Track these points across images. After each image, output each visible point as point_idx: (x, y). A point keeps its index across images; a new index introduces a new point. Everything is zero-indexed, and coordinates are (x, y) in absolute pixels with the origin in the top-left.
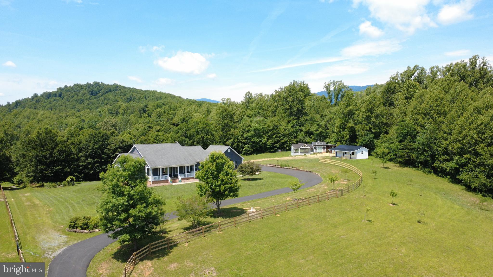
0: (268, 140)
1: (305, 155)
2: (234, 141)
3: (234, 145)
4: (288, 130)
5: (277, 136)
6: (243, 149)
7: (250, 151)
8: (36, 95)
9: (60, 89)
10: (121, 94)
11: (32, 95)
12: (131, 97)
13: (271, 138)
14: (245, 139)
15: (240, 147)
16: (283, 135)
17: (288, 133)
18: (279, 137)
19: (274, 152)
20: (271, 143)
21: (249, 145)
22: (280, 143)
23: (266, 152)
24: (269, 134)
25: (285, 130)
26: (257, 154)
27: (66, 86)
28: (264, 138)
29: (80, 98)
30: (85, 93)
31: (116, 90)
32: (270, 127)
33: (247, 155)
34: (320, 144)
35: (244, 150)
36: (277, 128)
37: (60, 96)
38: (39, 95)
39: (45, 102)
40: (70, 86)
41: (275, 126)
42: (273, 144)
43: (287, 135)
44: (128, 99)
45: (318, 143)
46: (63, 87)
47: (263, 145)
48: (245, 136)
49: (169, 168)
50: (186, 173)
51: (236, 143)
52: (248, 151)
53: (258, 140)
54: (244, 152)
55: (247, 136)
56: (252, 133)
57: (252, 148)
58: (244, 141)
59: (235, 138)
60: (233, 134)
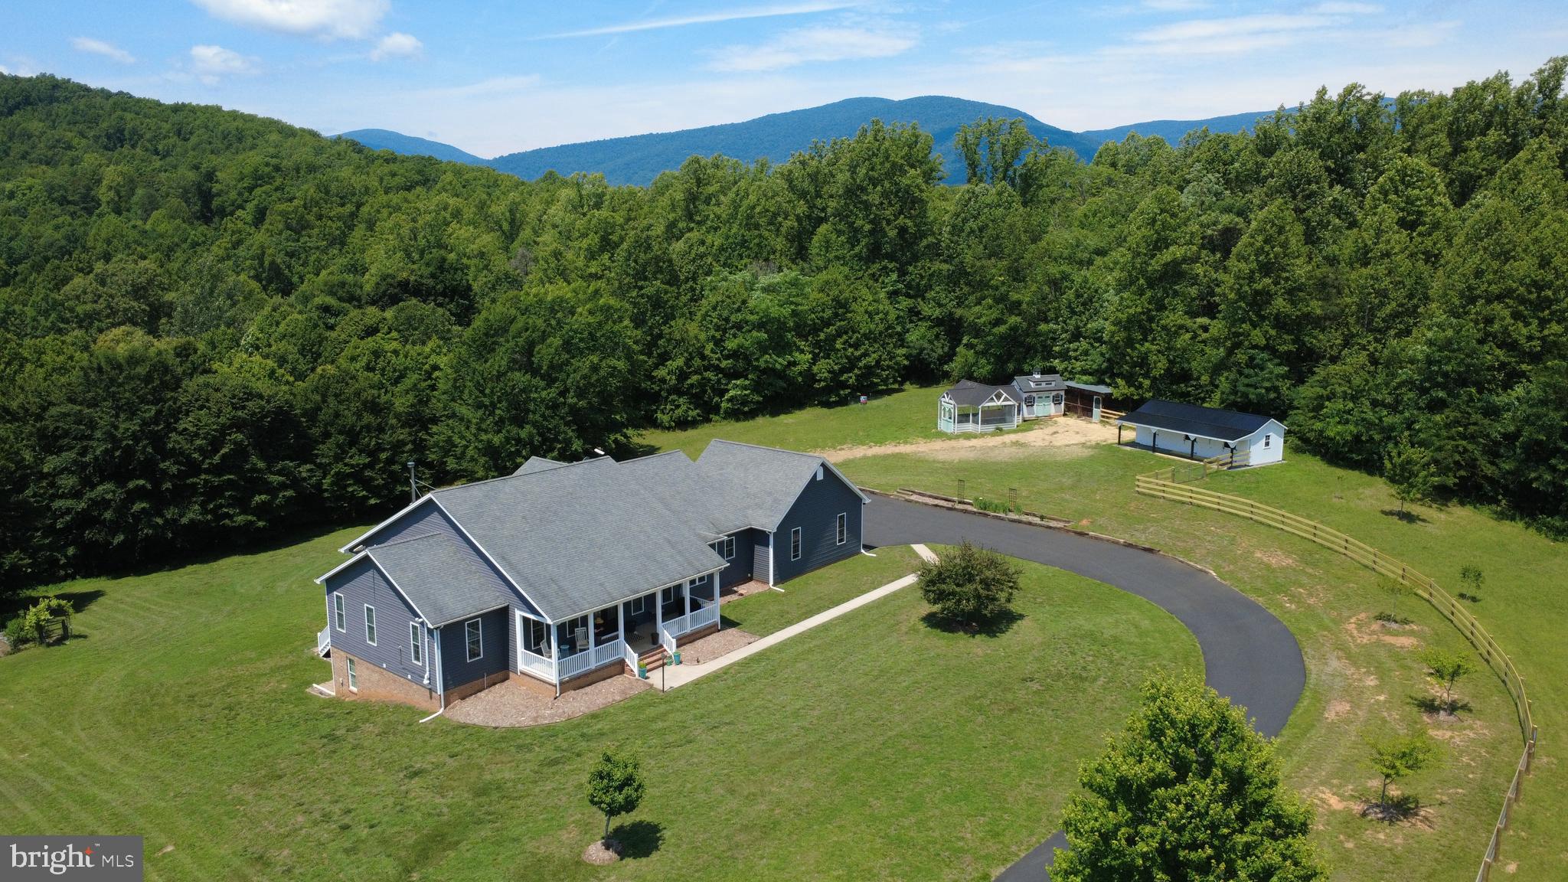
0: (815, 359)
1: (1000, 430)
2: (688, 364)
3: (690, 382)
4: (881, 315)
5: (847, 341)
6: (722, 397)
7: (751, 402)
10: (78, 117)
12: (121, 131)
13: (829, 350)
14: (727, 357)
15: (713, 388)
17: (880, 328)
19: (843, 402)
20: (829, 372)
21: (746, 382)
22: (860, 369)
23: (810, 406)
24: (822, 336)
25: (872, 317)
26: (774, 413)
28: (802, 352)
31: (55, 99)
32: (822, 310)
33: (738, 420)
35: (730, 400)
36: (847, 311)
41: (840, 305)
42: (835, 374)
43: (880, 335)
45: (1038, 383)
47: (800, 379)
48: (732, 345)
49: (624, 605)
50: (688, 615)
51: (698, 371)
52: (744, 404)
53: (781, 361)
54: (727, 405)
55: (740, 348)
56: (756, 337)
57: (758, 392)
58: (726, 363)
59: (690, 354)
60: (684, 339)
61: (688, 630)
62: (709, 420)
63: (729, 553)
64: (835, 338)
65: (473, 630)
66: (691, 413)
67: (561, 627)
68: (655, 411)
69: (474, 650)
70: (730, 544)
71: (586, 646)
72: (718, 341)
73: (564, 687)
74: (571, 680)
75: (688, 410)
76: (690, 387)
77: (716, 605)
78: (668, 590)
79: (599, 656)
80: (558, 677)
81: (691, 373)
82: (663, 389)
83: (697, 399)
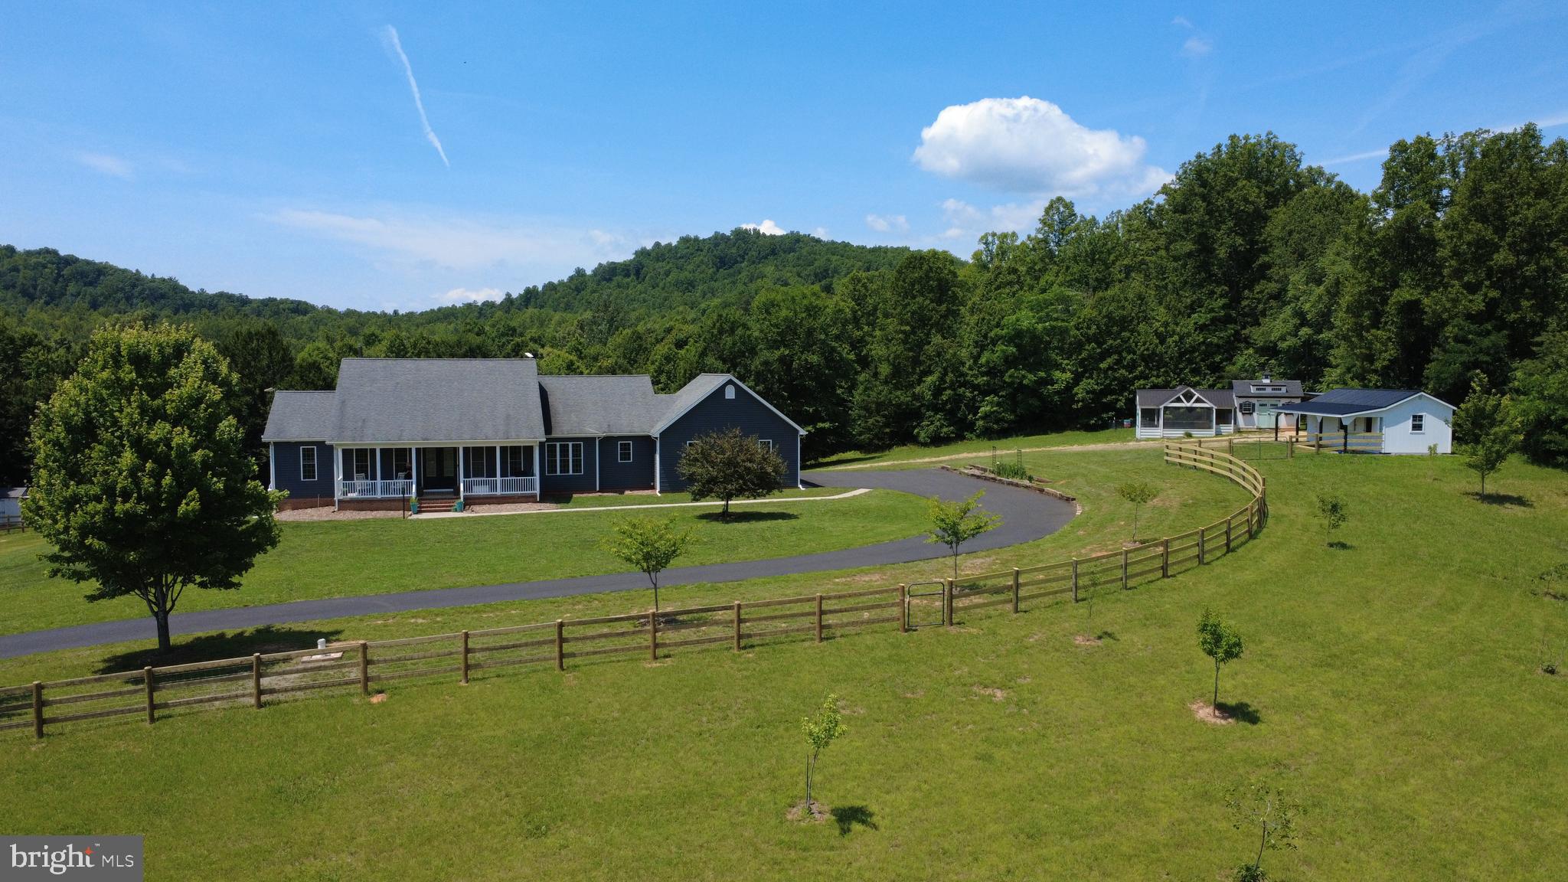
0: (1077, 379)
1: (1189, 436)
2: (942, 379)
3: (944, 398)
4: (1176, 338)
5: (1118, 362)
6: (975, 414)
7: (1002, 420)
8: (580, 273)
9: (642, 253)
10: (801, 262)
11: (572, 273)
12: (826, 271)
13: (1093, 369)
14: (983, 374)
15: (967, 405)
16: (1147, 358)
17: (1173, 350)
18: (1131, 367)
19: (1103, 426)
20: (1088, 393)
21: (998, 399)
23: (1072, 429)
24: (1084, 354)
26: (1029, 435)
27: (657, 244)
28: (1064, 371)
29: (685, 275)
30: (702, 262)
31: (792, 250)
33: (990, 439)
34: (1269, 390)
35: (982, 418)
36: (1123, 329)
37: (638, 273)
38: (589, 272)
39: (594, 292)
40: (670, 245)
41: (1115, 323)
42: (1097, 395)
43: (1171, 358)
44: (816, 275)
45: (1261, 387)
46: (649, 246)
47: (1056, 398)
48: (983, 360)
49: (418, 450)
50: (499, 478)
51: (952, 387)
52: (997, 422)
53: (1031, 377)
54: (981, 423)
55: (988, 362)
56: (1002, 351)
57: (1013, 412)
58: (982, 380)
59: (945, 369)
60: (939, 354)
61: (499, 493)
62: (962, 438)
63: (625, 456)
64: (1103, 357)
65: (308, 454)
66: (945, 430)
67: (347, 453)
68: (915, 427)
69: (309, 472)
70: (625, 447)
71: (374, 478)
72: (976, 358)
73: (345, 505)
74: (352, 501)
75: (942, 426)
76: (945, 403)
77: (537, 478)
78: (478, 451)
79: (386, 489)
80: (338, 495)
81: (945, 389)
82: (923, 405)
83: (951, 416)
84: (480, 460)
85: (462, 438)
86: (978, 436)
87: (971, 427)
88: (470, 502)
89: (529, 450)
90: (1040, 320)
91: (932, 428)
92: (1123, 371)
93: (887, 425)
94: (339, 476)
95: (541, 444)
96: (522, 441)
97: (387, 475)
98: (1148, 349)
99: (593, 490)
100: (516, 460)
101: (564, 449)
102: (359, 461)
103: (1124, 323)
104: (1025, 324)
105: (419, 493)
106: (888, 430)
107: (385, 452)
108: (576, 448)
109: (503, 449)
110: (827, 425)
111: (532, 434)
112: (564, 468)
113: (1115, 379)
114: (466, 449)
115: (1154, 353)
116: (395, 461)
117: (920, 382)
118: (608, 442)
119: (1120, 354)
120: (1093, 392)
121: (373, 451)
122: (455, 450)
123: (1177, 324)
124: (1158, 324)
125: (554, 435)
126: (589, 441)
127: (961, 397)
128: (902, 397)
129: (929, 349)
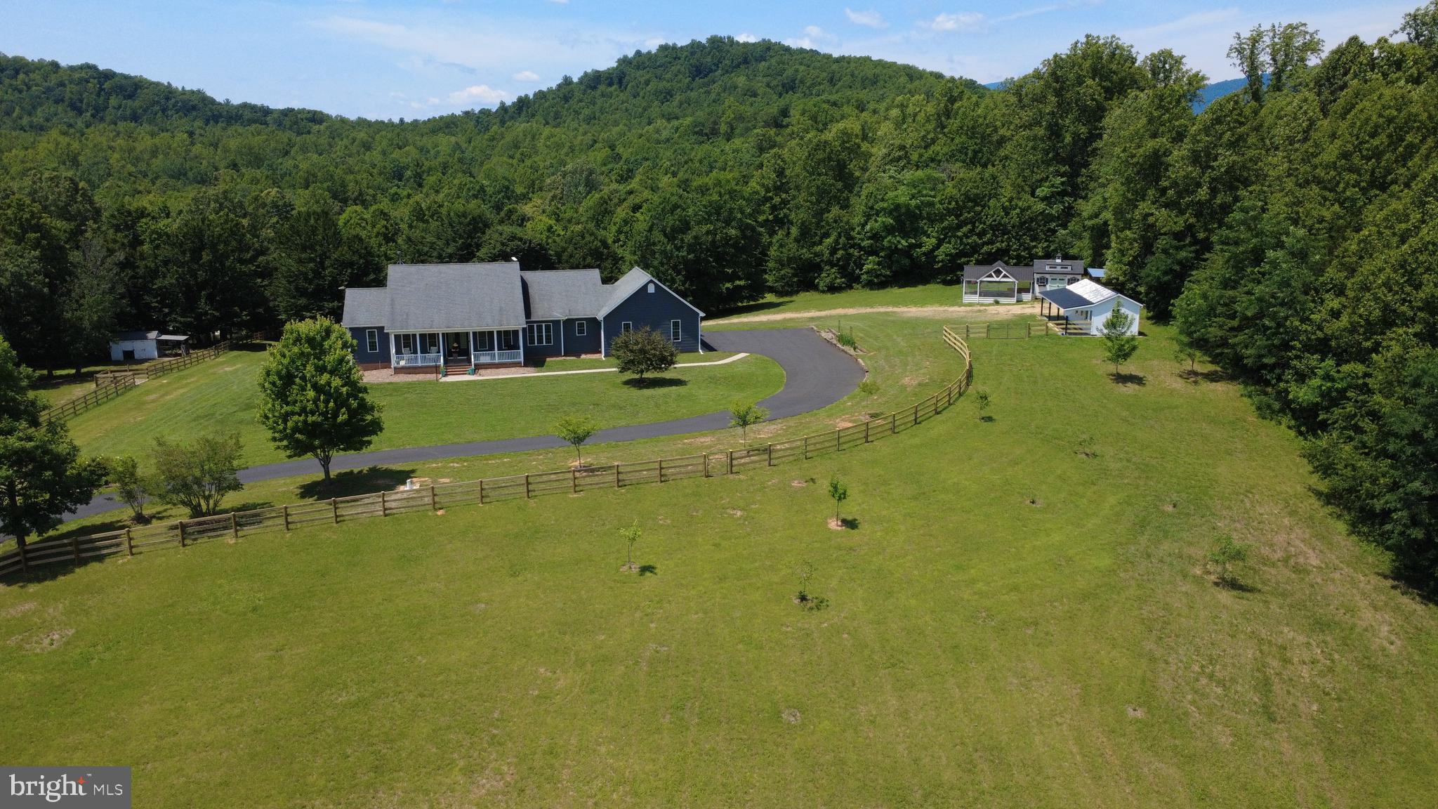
0: (939, 243)
1: (997, 303)
2: (837, 242)
3: (839, 256)
4: (1018, 210)
5: (971, 231)
6: (861, 270)
7: (881, 275)
8: (567, 80)
9: (623, 61)
10: (771, 71)
11: (560, 80)
12: (793, 80)
13: (951, 236)
14: (868, 238)
15: (855, 263)
16: (994, 228)
17: (1016, 220)
18: (980, 235)
20: (946, 255)
21: (877, 259)
24: (946, 223)
25: (1007, 214)
26: (902, 286)
27: (638, 52)
28: (928, 236)
30: (679, 71)
32: (950, 203)
33: (871, 289)
34: (1059, 269)
35: (867, 273)
36: (977, 204)
37: (620, 82)
38: (576, 80)
40: (649, 52)
41: (970, 200)
42: (953, 258)
43: (1013, 227)
45: (1054, 266)
46: (631, 54)
47: (923, 259)
48: (868, 227)
49: (443, 334)
50: (496, 351)
51: (844, 248)
52: (877, 276)
53: (903, 242)
54: (864, 277)
55: (871, 229)
56: (883, 222)
57: (890, 267)
58: (866, 243)
59: (839, 234)
60: (835, 221)
61: (497, 361)
62: (851, 287)
63: (581, 331)
64: (959, 227)
65: (372, 335)
66: (838, 281)
67: (397, 337)
68: (816, 278)
69: (373, 346)
70: (581, 325)
71: (415, 352)
72: (863, 225)
73: (398, 370)
74: (403, 368)
75: (836, 278)
76: (839, 260)
77: (521, 351)
78: (482, 334)
79: (424, 359)
80: (393, 364)
81: (839, 249)
82: (822, 261)
83: (843, 271)
84: (484, 340)
85: (470, 326)
86: (863, 287)
87: (857, 279)
88: (478, 367)
89: (516, 332)
90: (913, 197)
91: (828, 280)
92: (975, 238)
93: (794, 275)
94: (393, 351)
95: (524, 329)
96: (511, 327)
97: (424, 351)
98: (995, 221)
99: (559, 355)
100: (508, 340)
101: (540, 328)
102: (406, 342)
103: (976, 200)
104: (902, 200)
105: (446, 362)
106: (795, 279)
107: (423, 336)
108: (548, 328)
109: (499, 333)
110: (742, 283)
111: (517, 322)
112: (540, 340)
113: (968, 244)
114: (474, 333)
115: (1000, 223)
116: (429, 341)
117: (821, 243)
118: (569, 322)
119: (973, 224)
120: (950, 255)
121: (414, 336)
122: (467, 334)
123: (1020, 199)
124: (1004, 200)
125: (533, 319)
126: (556, 323)
127: (851, 255)
128: (805, 254)
129: (830, 216)
